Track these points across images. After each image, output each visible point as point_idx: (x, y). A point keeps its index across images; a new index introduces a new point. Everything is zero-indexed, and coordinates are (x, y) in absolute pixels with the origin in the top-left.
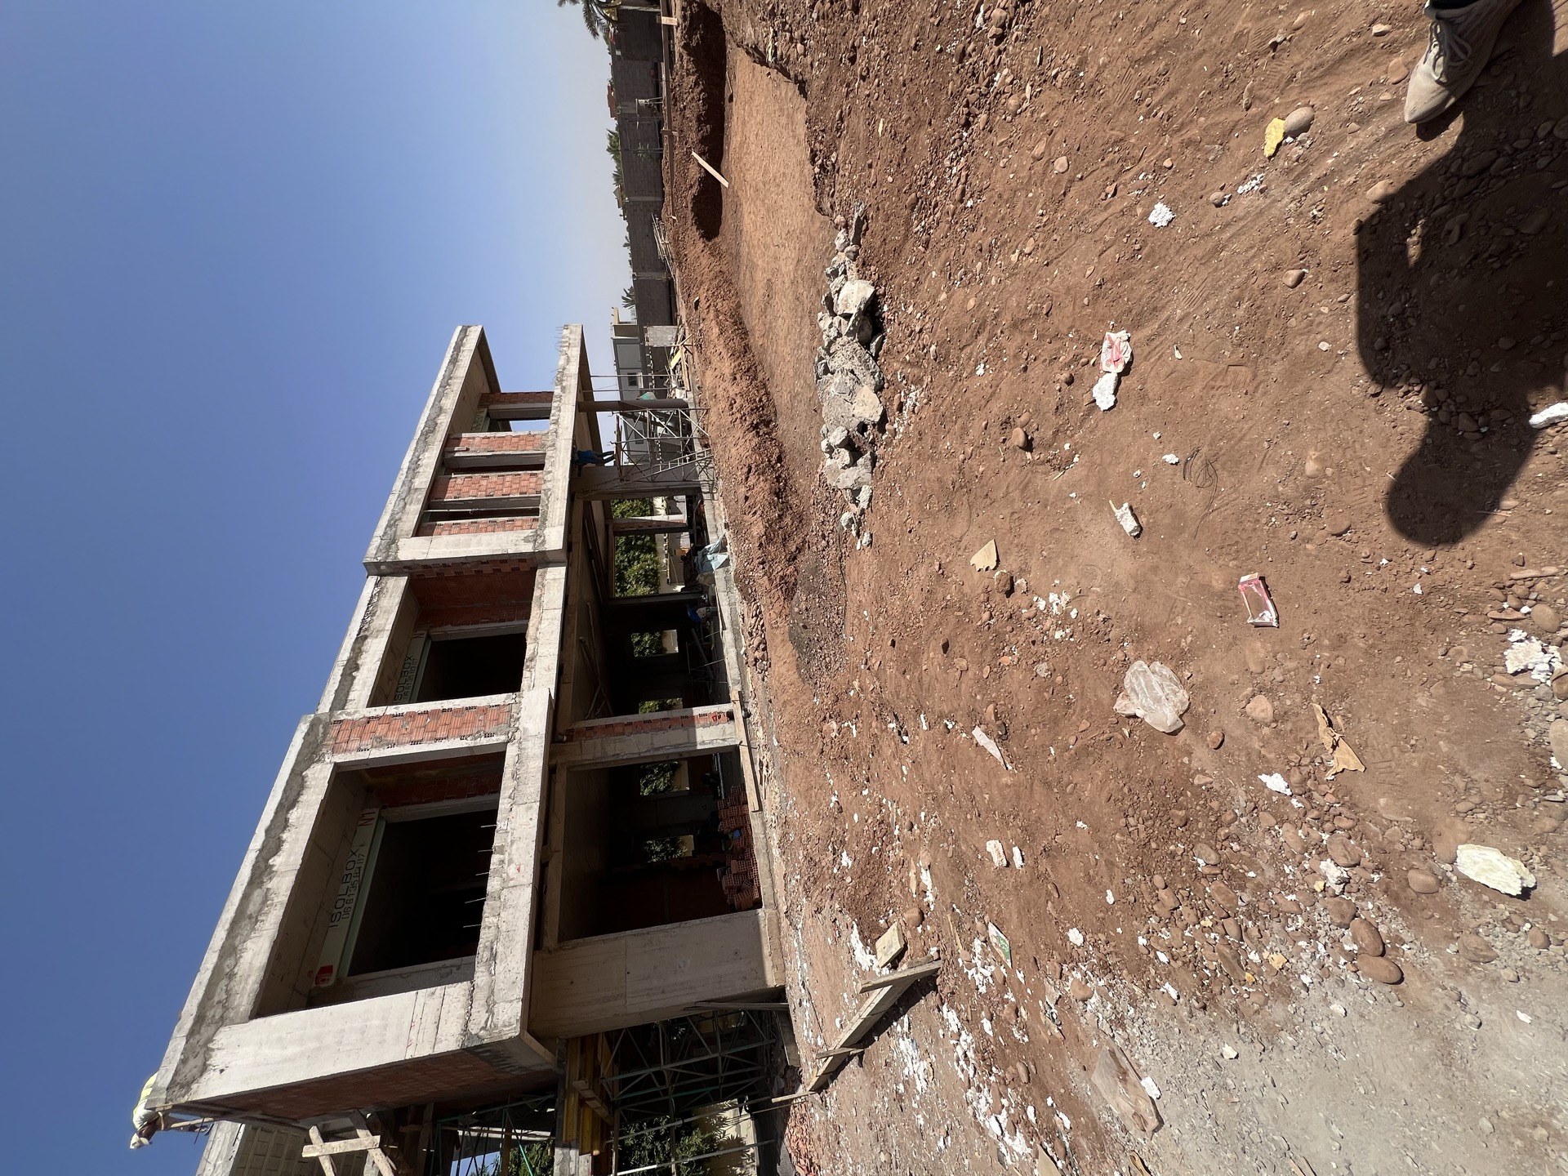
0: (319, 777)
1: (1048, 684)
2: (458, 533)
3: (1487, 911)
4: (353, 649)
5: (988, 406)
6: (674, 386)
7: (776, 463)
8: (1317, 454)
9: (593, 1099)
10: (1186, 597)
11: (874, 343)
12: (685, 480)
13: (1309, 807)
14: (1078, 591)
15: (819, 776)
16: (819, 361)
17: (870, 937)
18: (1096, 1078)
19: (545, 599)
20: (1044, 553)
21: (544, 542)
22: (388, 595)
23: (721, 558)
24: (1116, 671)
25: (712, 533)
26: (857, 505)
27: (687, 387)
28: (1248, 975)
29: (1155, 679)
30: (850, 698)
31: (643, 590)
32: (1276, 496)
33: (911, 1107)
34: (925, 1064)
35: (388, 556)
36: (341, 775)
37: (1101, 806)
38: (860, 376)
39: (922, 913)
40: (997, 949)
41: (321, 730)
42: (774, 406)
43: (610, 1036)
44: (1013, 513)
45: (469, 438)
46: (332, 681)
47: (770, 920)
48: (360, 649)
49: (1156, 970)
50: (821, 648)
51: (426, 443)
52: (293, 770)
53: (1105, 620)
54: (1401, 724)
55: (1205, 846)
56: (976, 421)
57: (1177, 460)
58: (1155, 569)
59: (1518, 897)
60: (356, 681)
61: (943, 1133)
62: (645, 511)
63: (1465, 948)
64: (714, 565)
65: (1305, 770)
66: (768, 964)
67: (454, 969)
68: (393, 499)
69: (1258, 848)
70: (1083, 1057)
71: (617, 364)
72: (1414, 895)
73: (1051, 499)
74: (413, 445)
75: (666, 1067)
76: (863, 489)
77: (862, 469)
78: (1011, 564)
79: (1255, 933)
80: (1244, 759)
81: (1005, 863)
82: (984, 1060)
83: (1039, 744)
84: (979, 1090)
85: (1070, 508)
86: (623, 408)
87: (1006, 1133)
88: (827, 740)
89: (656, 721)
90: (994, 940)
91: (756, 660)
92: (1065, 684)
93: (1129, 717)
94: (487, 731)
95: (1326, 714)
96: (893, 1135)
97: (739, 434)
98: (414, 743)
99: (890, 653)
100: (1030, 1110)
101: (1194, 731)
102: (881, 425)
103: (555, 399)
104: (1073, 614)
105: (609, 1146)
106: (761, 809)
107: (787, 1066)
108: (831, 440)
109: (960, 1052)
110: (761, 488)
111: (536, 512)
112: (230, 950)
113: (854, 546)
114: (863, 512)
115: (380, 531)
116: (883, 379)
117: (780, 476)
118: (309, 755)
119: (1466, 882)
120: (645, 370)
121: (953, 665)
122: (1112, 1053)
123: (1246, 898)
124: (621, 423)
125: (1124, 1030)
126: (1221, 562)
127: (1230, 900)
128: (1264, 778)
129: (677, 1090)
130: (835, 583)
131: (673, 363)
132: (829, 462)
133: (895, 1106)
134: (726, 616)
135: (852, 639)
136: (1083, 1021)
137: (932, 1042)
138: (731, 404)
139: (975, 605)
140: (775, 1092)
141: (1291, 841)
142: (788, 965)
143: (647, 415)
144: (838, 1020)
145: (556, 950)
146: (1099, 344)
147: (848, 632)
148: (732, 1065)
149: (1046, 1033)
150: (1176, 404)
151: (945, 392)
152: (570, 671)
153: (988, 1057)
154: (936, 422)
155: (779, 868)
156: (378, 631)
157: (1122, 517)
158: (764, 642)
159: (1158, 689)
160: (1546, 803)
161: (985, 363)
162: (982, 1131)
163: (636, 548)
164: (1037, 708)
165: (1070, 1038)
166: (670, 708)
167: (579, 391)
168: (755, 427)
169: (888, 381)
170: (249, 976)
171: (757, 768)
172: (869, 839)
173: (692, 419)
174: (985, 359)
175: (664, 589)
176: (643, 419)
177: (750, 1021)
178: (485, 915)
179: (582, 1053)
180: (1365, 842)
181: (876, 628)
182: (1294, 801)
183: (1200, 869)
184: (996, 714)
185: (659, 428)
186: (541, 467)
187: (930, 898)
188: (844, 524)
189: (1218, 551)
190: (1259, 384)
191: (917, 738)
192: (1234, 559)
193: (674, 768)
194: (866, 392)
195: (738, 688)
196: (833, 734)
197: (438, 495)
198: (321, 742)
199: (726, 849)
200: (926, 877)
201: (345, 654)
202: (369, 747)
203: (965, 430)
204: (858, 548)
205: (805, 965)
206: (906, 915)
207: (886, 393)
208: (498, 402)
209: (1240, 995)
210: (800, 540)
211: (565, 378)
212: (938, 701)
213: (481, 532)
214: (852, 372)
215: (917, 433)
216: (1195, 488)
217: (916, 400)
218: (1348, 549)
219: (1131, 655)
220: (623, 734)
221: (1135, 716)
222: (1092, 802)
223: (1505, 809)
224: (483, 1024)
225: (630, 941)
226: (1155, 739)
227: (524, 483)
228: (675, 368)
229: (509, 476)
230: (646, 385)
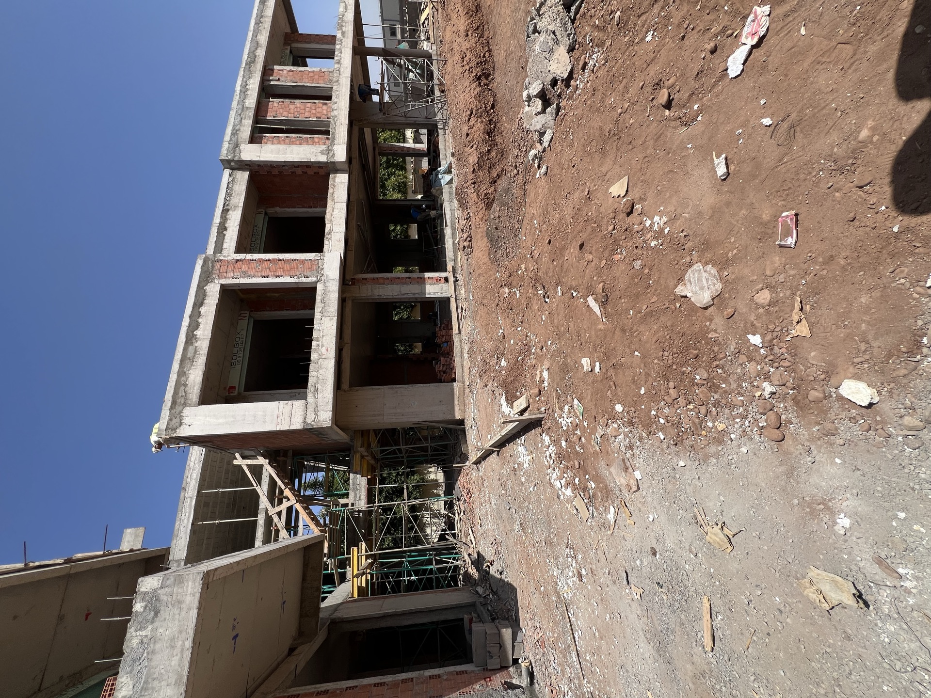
0: (213, 291)
1: (639, 274)
2: (278, 144)
3: (844, 413)
4: (221, 217)
5: (648, 69)
6: (423, 38)
7: (490, 109)
8: (873, 124)
9: (367, 456)
10: (742, 224)
11: (574, 7)
12: (426, 118)
13: (770, 354)
14: (674, 216)
15: (494, 318)
16: (531, 21)
17: (510, 401)
18: (612, 470)
19: (335, 195)
20: (659, 188)
21: (333, 155)
22: (238, 183)
23: (448, 178)
24: (682, 268)
25: (442, 159)
26: (541, 144)
27: (432, 40)
28: (704, 432)
29: (704, 275)
30: (518, 275)
31: (397, 196)
32: (829, 155)
33: (520, 473)
34: (530, 457)
35: (235, 156)
36: (226, 291)
37: (651, 345)
38: (559, 37)
39: (540, 391)
40: (576, 411)
41: (210, 265)
42: (493, 62)
43: (376, 432)
44: (645, 157)
45: (279, 70)
46: (212, 236)
47: (459, 389)
48: (225, 217)
49: (657, 426)
50: (505, 243)
51: (250, 72)
52: (198, 285)
53: (685, 236)
54: (844, 312)
55: (702, 370)
56: (637, 81)
57: (771, 122)
58: (728, 204)
59: (865, 407)
60: (226, 237)
61: (533, 485)
62: (399, 139)
63: (824, 429)
64: (443, 182)
65: (775, 334)
66: (457, 409)
67: (297, 394)
68: (233, 114)
69: (733, 373)
70: (608, 461)
71: (382, 16)
72: (808, 402)
73: (674, 148)
74: (241, 73)
75: (403, 447)
76: (547, 133)
77: (548, 118)
78: (635, 194)
79: (715, 413)
80: (742, 325)
81: (590, 370)
82: (559, 458)
83: (624, 308)
84: (554, 469)
85: (685, 156)
86: (386, 54)
87: (563, 487)
88: (501, 298)
89: (403, 278)
90: (575, 406)
91: (464, 247)
92: (649, 274)
93: (682, 297)
94: (305, 274)
95: (801, 304)
96: (509, 485)
97: (467, 83)
98: (264, 277)
99: (547, 248)
100: (577, 480)
101: (718, 308)
102: (567, 81)
103: (337, 42)
104: (666, 231)
105: (375, 476)
106: (460, 333)
107: (462, 453)
108: (531, 91)
109: (548, 453)
110: (479, 127)
111: (327, 133)
112: (182, 373)
113: (535, 175)
114: (544, 150)
115: (227, 138)
116: (576, 41)
117: (491, 120)
118: (206, 278)
119: (840, 398)
120: (403, 23)
121: (583, 258)
122: (623, 460)
123: (716, 397)
124: (384, 67)
125: (632, 451)
126: (774, 202)
127: (707, 397)
128: (750, 336)
129: (408, 457)
130: (519, 200)
131: (423, 18)
132: (527, 109)
133: (512, 473)
134: (448, 217)
135: (524, 238)
136: (612, 445)
137: (535, 449)
138: (463, 58)
139: (605, 220)
140: (454, 462)
141: (752, 371)
142: (467, 410)
143: (402, 62)
144: (489, 436)
145: (348, 391)
146: (745, 17)
147: (523, 233)
148: (435, 450)
149: (592, 449)
150: (786, 75)
151: (619, 55)
152: (352, 243)
153: (561, 456)
154: (608, 80)
155: (467, 363)
156: (235, 207)
157: (718, 165)
158: (470, 236)
159: (705, 282)
160: (907, 362)
161: (654, 31)
162: (552, 486)
163: (393, 166)
164: (628, 287)
165: (604, 450)
166: (411, 272)
167: (354, 37)
168: (478, 78)
169: (579, 43)
170: (194, 386)
171: (460, 311)
172: (518, 353)
173: (434, 68)
174: (656, 26)
175: (410, 196)
176: (400, 65)
177: (445, 432)
178: (310, 371)
179: (362, 437)
180: (793, 374)
181: (540, 231)
182: (762, 351)
183: (696, 381)
184: (603, 289)
185: (411, 74)
186: (329, 98)
187: (546, 384)
188: (530, 159)
189: (775, 193)
190: (855, 62)
191: (554, 300)
192: (783, 200)
193: (412, 307)
194: (562, 52)
195: (452, 264)
196: (505, 295)
197: (263, 114)
198: (212, 271)
199: (439, 352)
200: (545, 374)
201: (217, 220)
202: (239, 277)
203: (626, 89)
204: (537, 176)
205: (476, 411)
206: (531, 391)
207: (576, 53)
208: (297, 41)
209: (696, 441)
210: (500, 170)
211: (344, 24)
212: (570, 279)
213: (292, 144)
214: (554, 33)
215: (592, 89)
216: (775, 146)
217: (596, 61)
218: (862, 198)
219: (695, 259)
220: (384, 284)
221: (686, 297)
222: (646, 342)
223: (882, 363)
224: (313, 419)
225: (386, 390)
226: (693, 310)
227: (319, 110)
228: (424, 23)
229: (309, 103)
230: (402, 36)
